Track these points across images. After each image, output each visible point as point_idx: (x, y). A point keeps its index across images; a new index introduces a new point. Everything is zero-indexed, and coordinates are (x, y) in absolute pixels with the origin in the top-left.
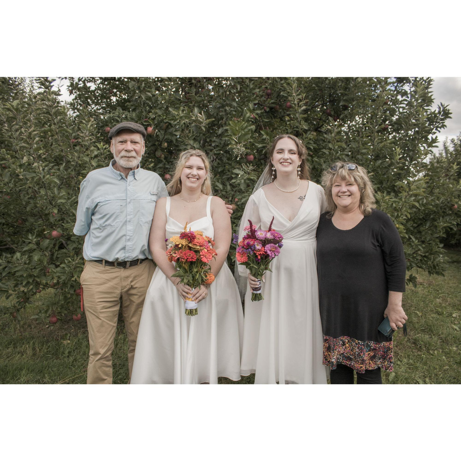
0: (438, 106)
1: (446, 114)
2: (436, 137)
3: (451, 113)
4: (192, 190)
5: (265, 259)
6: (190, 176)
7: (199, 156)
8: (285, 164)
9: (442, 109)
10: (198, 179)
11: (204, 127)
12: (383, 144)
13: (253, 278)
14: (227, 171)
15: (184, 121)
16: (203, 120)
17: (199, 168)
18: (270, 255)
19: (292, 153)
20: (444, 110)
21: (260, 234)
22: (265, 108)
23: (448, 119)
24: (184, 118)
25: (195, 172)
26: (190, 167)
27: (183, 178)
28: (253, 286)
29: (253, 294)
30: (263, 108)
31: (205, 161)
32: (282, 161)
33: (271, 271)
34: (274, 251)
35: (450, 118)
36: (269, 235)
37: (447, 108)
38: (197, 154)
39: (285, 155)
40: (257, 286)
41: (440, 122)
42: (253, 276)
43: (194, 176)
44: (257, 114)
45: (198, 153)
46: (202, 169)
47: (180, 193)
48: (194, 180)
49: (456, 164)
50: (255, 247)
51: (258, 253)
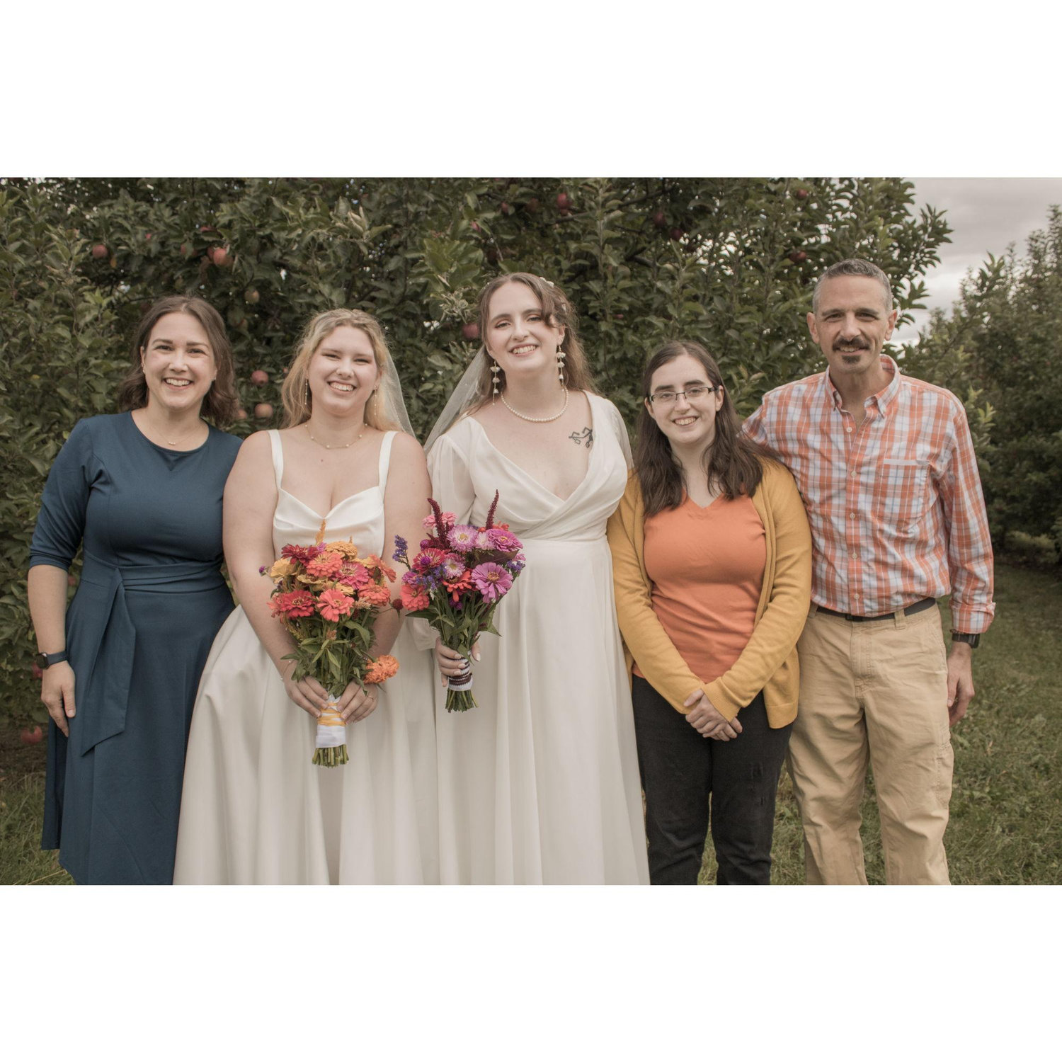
0: (922, 211)
1: (939, 232)
2: (922, 284)
3: (950, 231)
4: (338, 415)
5: (476, 603)
6: (333, 378)
7: (361, 326)
8: (521, 350)
9: (929, 221)
10: (354, 388)
11: (365, 244)
12: (787, 304)
13: (447, 651)
14: (410, 365)
15: (312, 234)
16: (363, 228)
17: (360, 359)
18: (484, 592)
19: (533, 319)
20: (934, 225)
21: (460, 538)
22: (504, 205)
23: (943, 245)
24: (312, 225)
25: (347, 366)
26: (335, 355)
27: (316, 384)
28: (447, 671)
29: (450, 692)
30: (499, 206)
31: (378, 341)
32: (512, 345)
33: (498, 634)
34: (495, 583)
35: (948, 241)
36: (483, 541)
37: (939, 219)
38: (356, 322)
39: (515, 329)
40: (458, 672)
41: (926, 250)
42: (446, 645)
43: (344, 378)
44: (486, 222)
45: (357, 319)
46: (367, 361)
47: (309, 422)
48: (345, 388)
49: (962, 348)
50: (443, 572)
51: (451, 588)
